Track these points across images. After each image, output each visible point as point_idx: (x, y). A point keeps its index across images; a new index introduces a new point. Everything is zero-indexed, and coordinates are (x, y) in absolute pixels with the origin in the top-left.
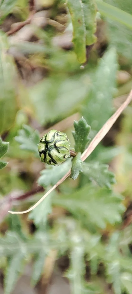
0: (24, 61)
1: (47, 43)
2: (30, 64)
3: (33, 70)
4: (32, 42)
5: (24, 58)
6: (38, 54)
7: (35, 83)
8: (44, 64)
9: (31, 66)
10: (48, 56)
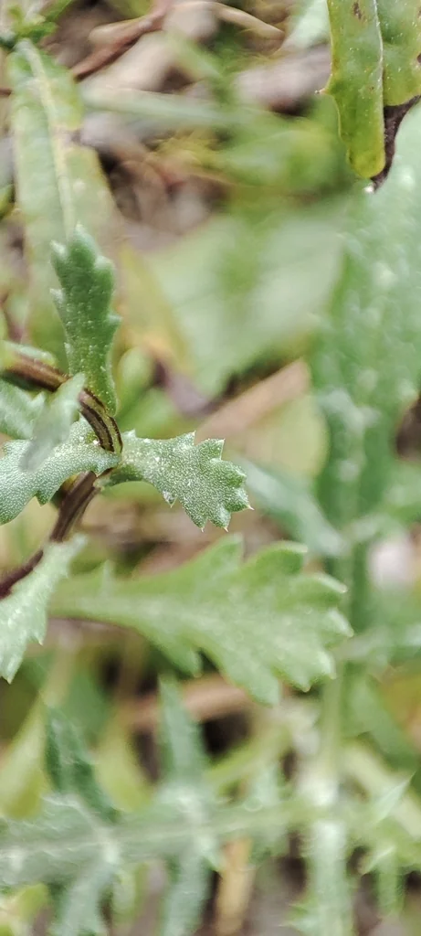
0: (139, 158)
1: (221, 95)
2: (158, 170)
3: (172, 189)
4: (169, 93)
5: (141, 150)
6: (188, 133)
7: (179, 233)
8: (208, 167)
9: (165, 178)
10: (223, 139)
